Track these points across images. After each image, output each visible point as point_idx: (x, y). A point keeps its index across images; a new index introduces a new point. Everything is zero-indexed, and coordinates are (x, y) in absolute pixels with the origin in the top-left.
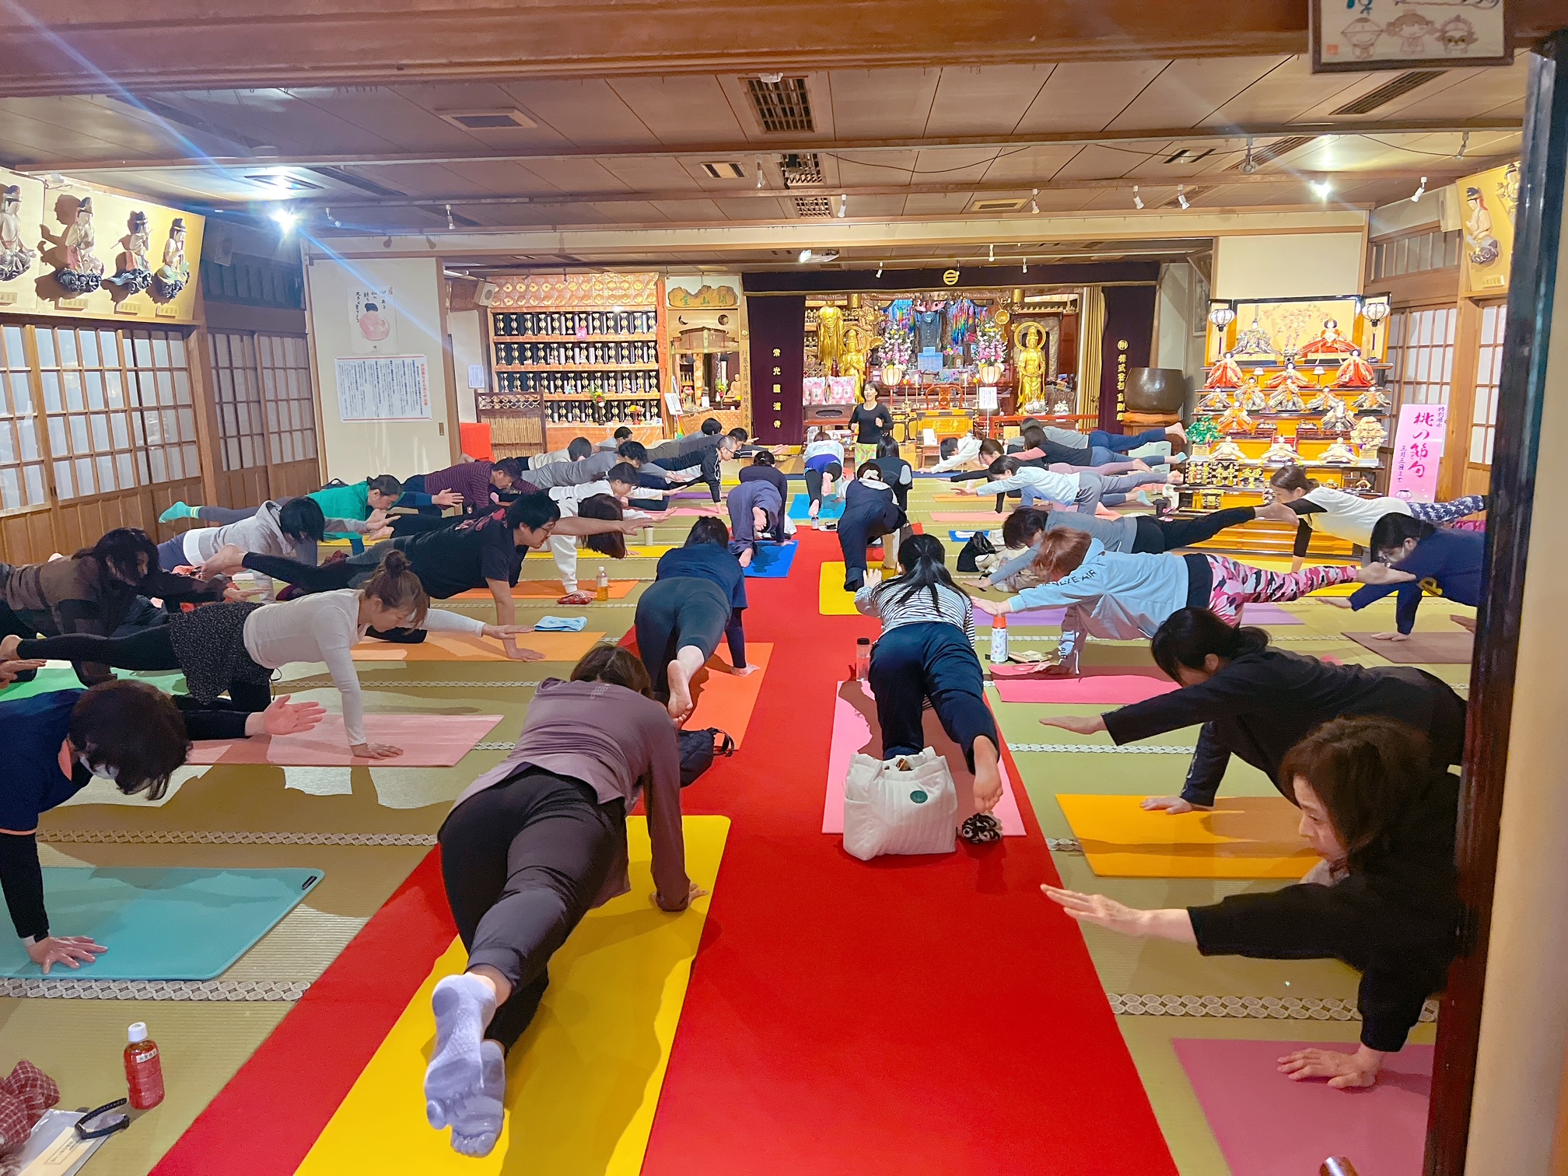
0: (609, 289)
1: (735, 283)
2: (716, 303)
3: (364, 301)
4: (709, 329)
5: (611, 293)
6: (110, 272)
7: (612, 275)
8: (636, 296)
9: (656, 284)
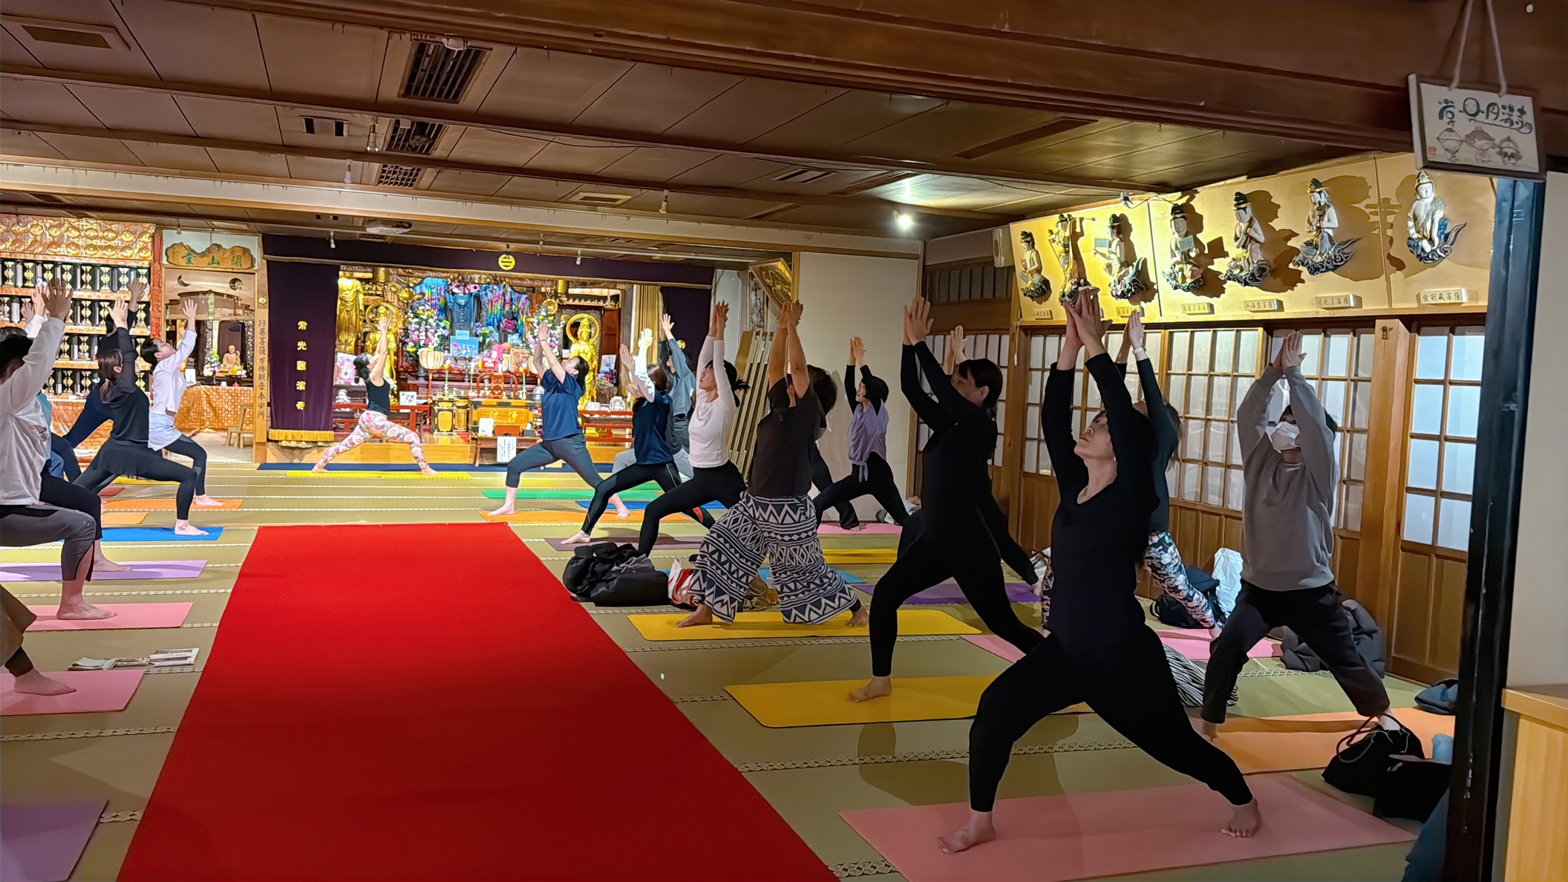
0: (87, 237)
2: (228, 265)
4: (216, 294)
5: (89, 242)
7: (92, 221)
8: (123, 249)
9: (153, 237)
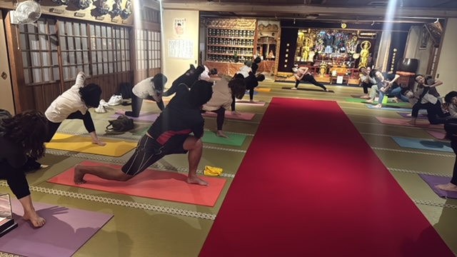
0: (242, 23)
1: (278, 24)
2: (272, 29)
3: (177, 23)
4: (269, 37)
6: (111, 9)
7: (243, 19)
8: (249, 26)
9: (256, 22)
